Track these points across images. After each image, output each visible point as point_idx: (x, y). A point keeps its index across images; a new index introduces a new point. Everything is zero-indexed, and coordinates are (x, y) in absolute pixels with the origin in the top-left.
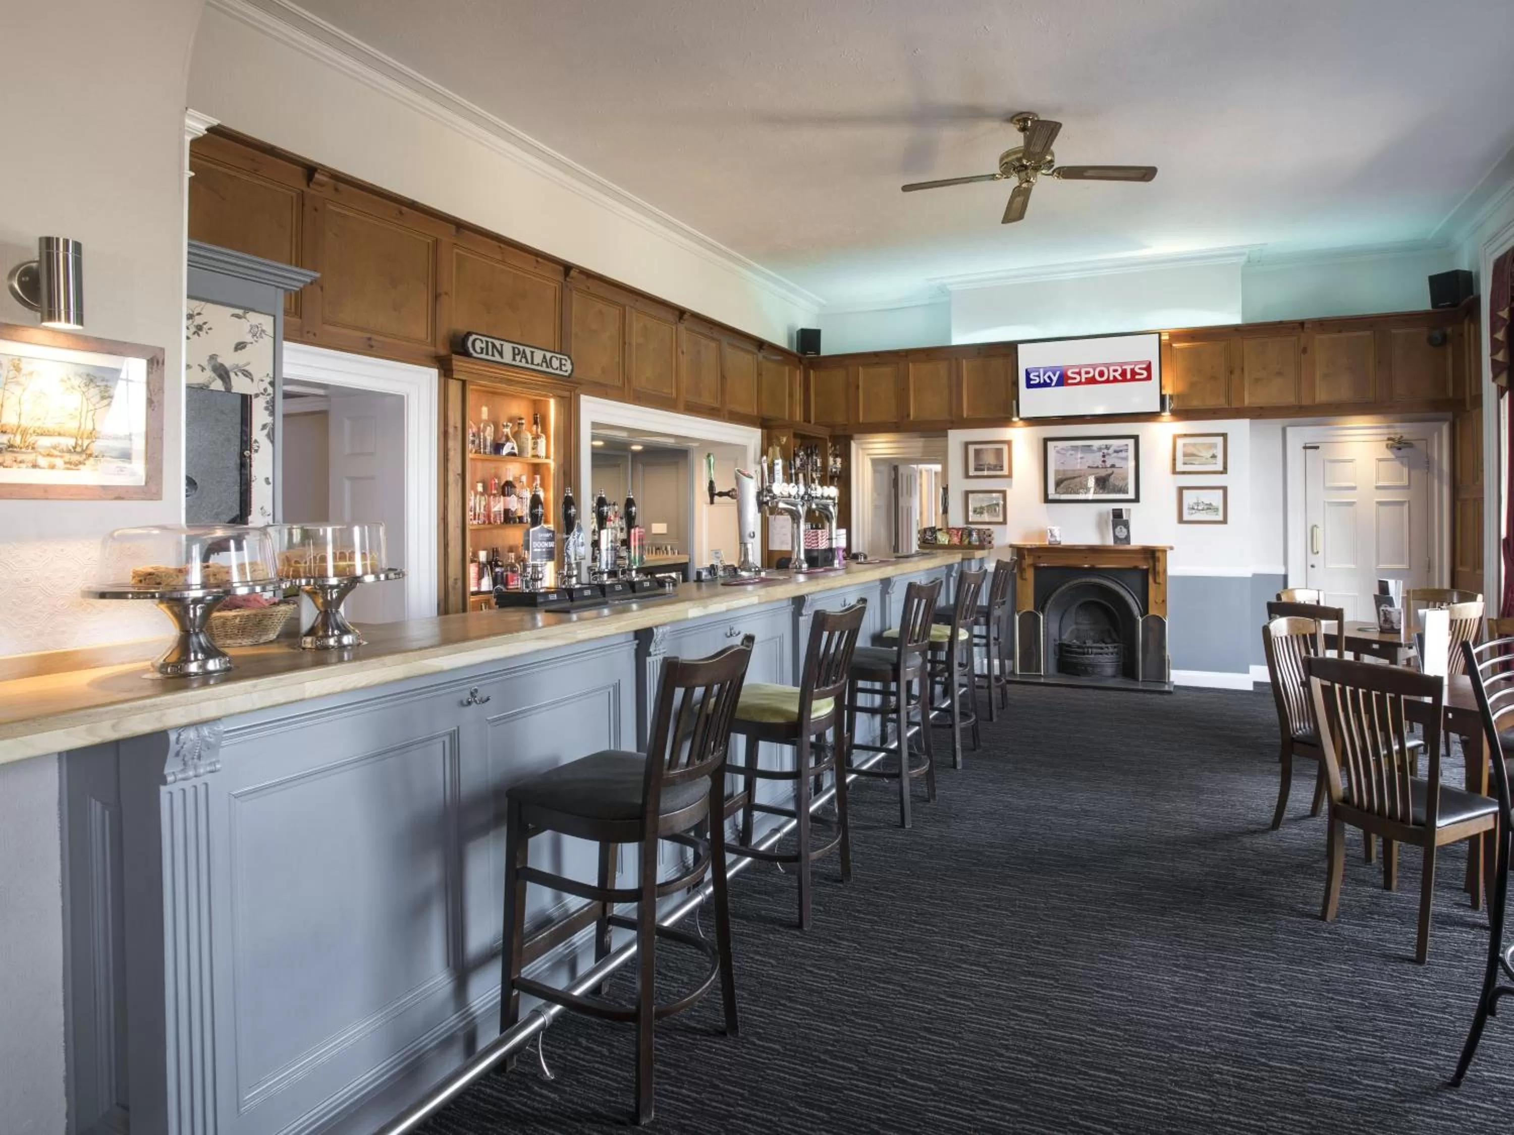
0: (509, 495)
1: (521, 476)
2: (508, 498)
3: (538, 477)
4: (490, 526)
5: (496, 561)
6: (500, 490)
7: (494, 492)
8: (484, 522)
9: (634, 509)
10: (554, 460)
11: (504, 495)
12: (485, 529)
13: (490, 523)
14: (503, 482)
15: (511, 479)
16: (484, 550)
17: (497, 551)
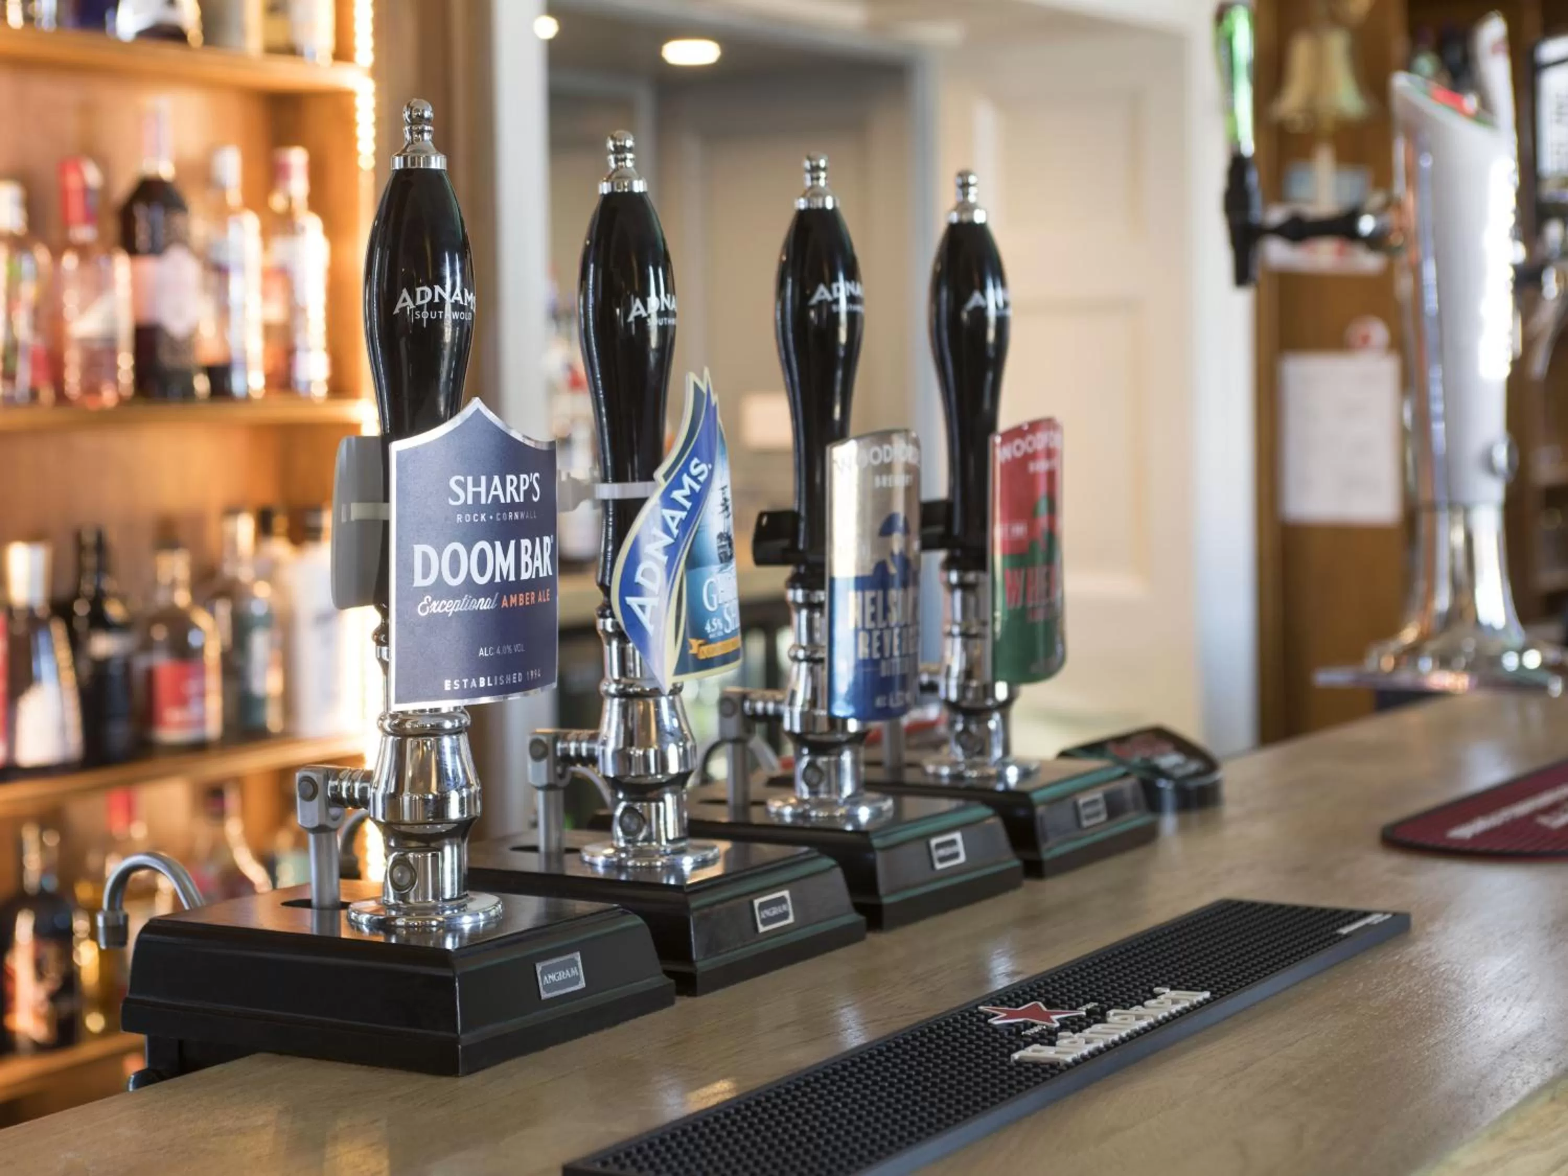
0: (156, 250)
1: (211, 151)
2: (150, 267)
3: (297, 158)
4: (61, 415)
5: (97, 601)
6: (112, 227)
7: (84, 233)
8: (34, 394)
9: (993, 298)
10: (376, 72)
11: (130, 245)
12: (36, 432)
13: (61, 397)
14: (123, 186)
15: (165, 170)
16: (33, 537)
17: (101, 547)
